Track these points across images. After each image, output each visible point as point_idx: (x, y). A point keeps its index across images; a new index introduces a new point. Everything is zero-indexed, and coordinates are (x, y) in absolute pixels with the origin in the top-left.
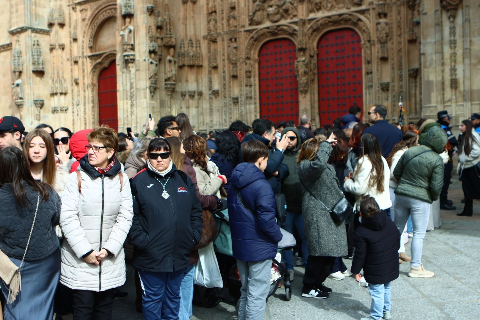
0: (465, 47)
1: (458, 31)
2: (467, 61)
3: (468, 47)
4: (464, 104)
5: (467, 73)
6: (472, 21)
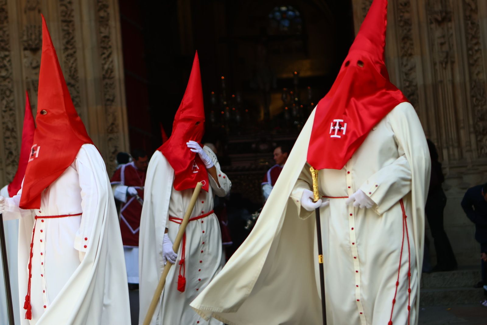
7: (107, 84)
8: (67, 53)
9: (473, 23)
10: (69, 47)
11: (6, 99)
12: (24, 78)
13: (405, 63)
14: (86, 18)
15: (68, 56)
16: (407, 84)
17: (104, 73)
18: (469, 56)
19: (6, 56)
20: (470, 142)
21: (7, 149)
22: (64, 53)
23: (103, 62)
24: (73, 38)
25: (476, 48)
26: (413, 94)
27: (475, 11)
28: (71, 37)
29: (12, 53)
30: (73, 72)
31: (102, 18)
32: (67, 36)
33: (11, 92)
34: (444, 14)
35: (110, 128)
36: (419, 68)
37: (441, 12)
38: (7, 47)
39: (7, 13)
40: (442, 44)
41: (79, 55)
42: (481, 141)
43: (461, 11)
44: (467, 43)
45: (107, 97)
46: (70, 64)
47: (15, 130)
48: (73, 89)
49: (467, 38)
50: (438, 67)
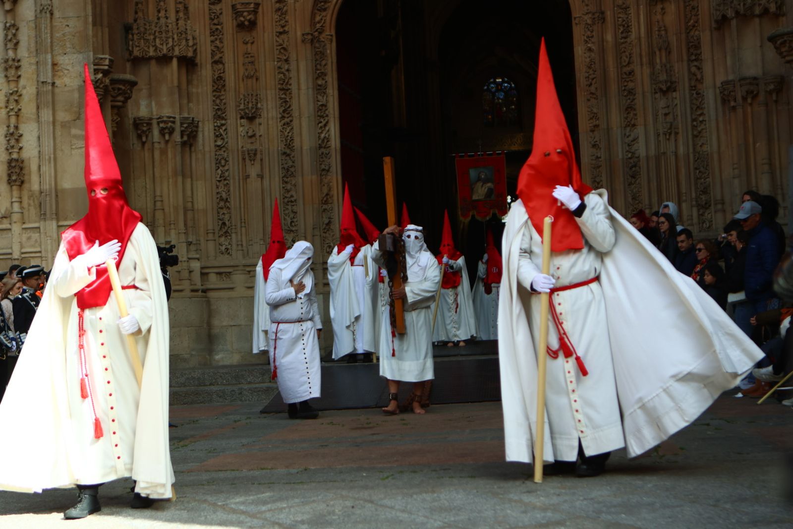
0: (42, 80)
1: (25, 35)
2: (46, 115)
3: (49, 81)
4: (42, 224)
5: (48, 148)
6: (57, 14)
7: (322, 154)
8: (283, 122)
9: (698, 94)
10: (286, 115)
11: (221, 168)
12: (240, 147)
13: (627, 134)
14: (303, 86)
15: (284, 125)
16: (630, 155)
17: (320, 142)
18: (694, 127)
19: (223, 125)
20: (692, 216)
21: (220, 220)
22: (280, 121)
23: (320, 131)
24: (290, 107)
25: (701, 119)
26: (635, 166)
27: (700, 81)
28: (288, 106)
29: (229, 121)
30: (289, 141)
31: (320, 86)
32: (284, 104)
33: (226, 161)
34: (669, 84)
35: (325, 199)
36: (642, 140)
37: (666, 82)
38: (224, 115)
39: (224, 81)
40: (666, 115)
41: (295, 123)
42: (702, 215)
43: (686, 79)
44: (692, 114)
45: (323, 167)
46: (286, 134)
47: (229, 200)
48: (288, 158)
49: (692, 109)
50: (661, 138)
